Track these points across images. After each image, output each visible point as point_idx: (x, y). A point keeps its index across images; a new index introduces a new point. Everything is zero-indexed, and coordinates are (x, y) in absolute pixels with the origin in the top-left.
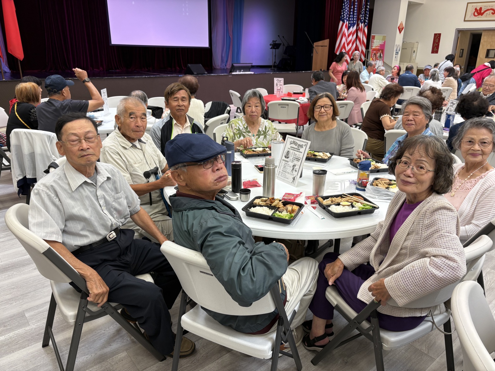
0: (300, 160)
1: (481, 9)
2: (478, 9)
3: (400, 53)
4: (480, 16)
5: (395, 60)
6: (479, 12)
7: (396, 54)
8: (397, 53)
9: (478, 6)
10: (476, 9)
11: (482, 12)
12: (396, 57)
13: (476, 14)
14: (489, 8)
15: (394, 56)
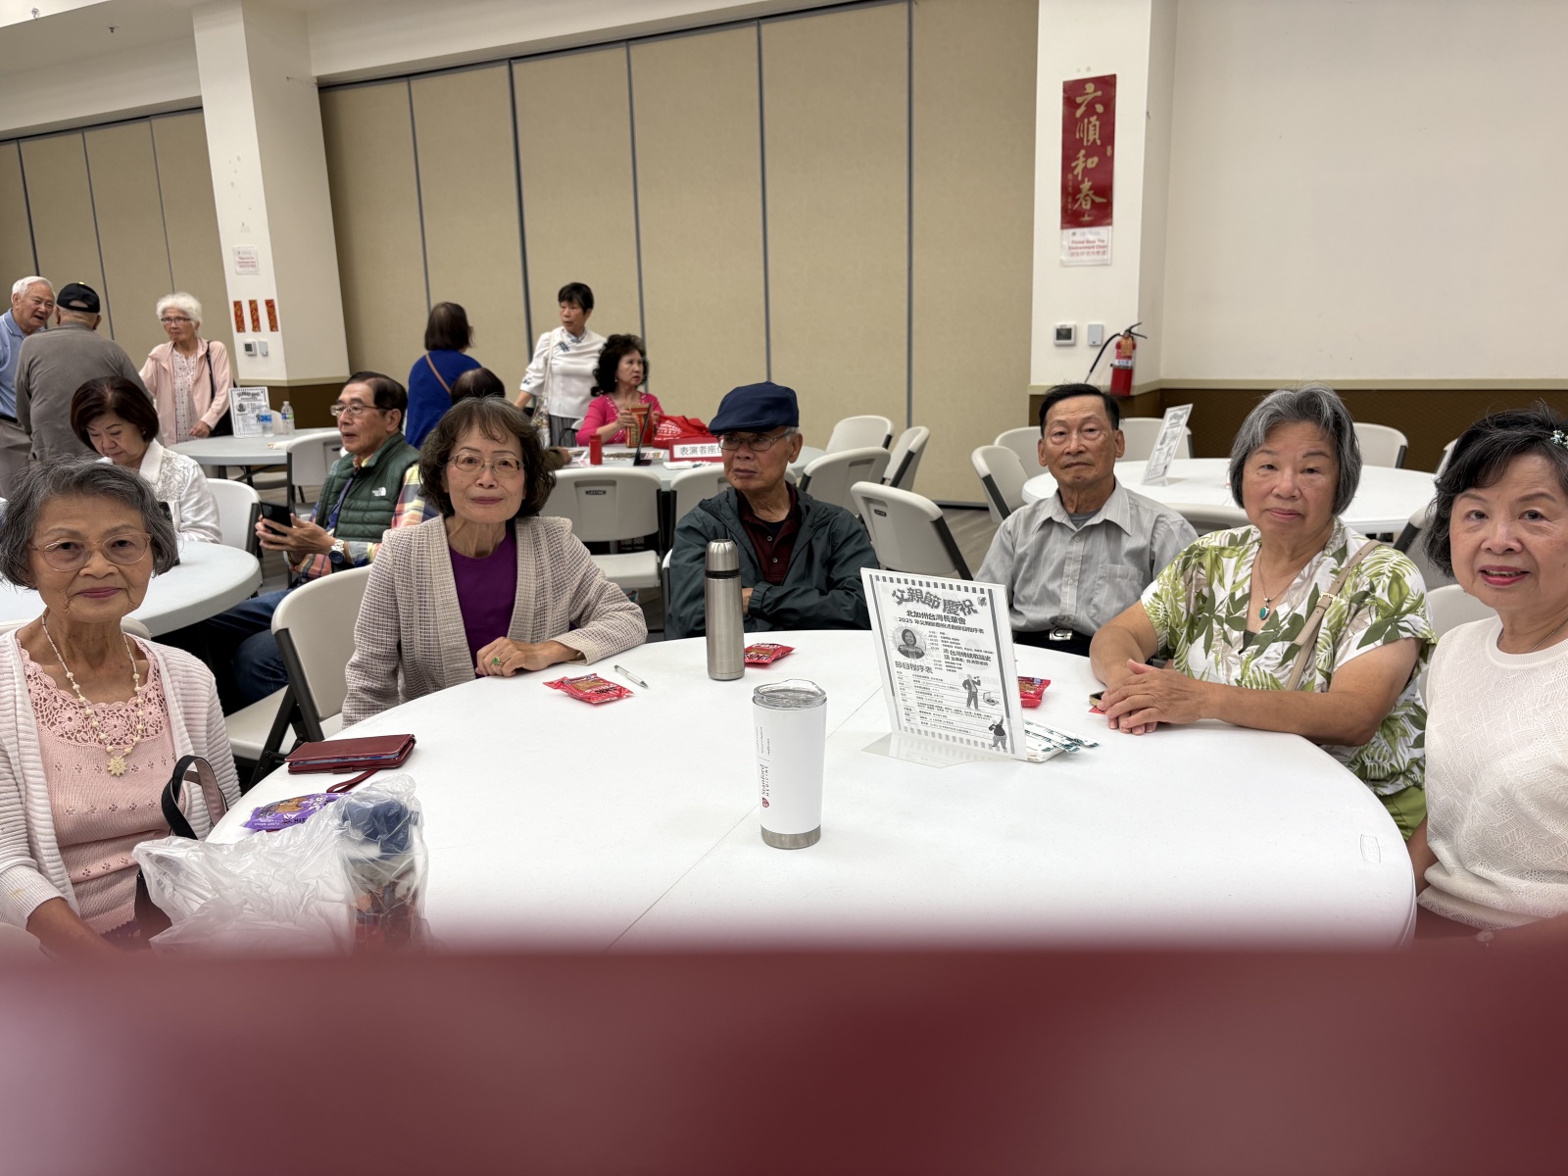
0: (988, 658)
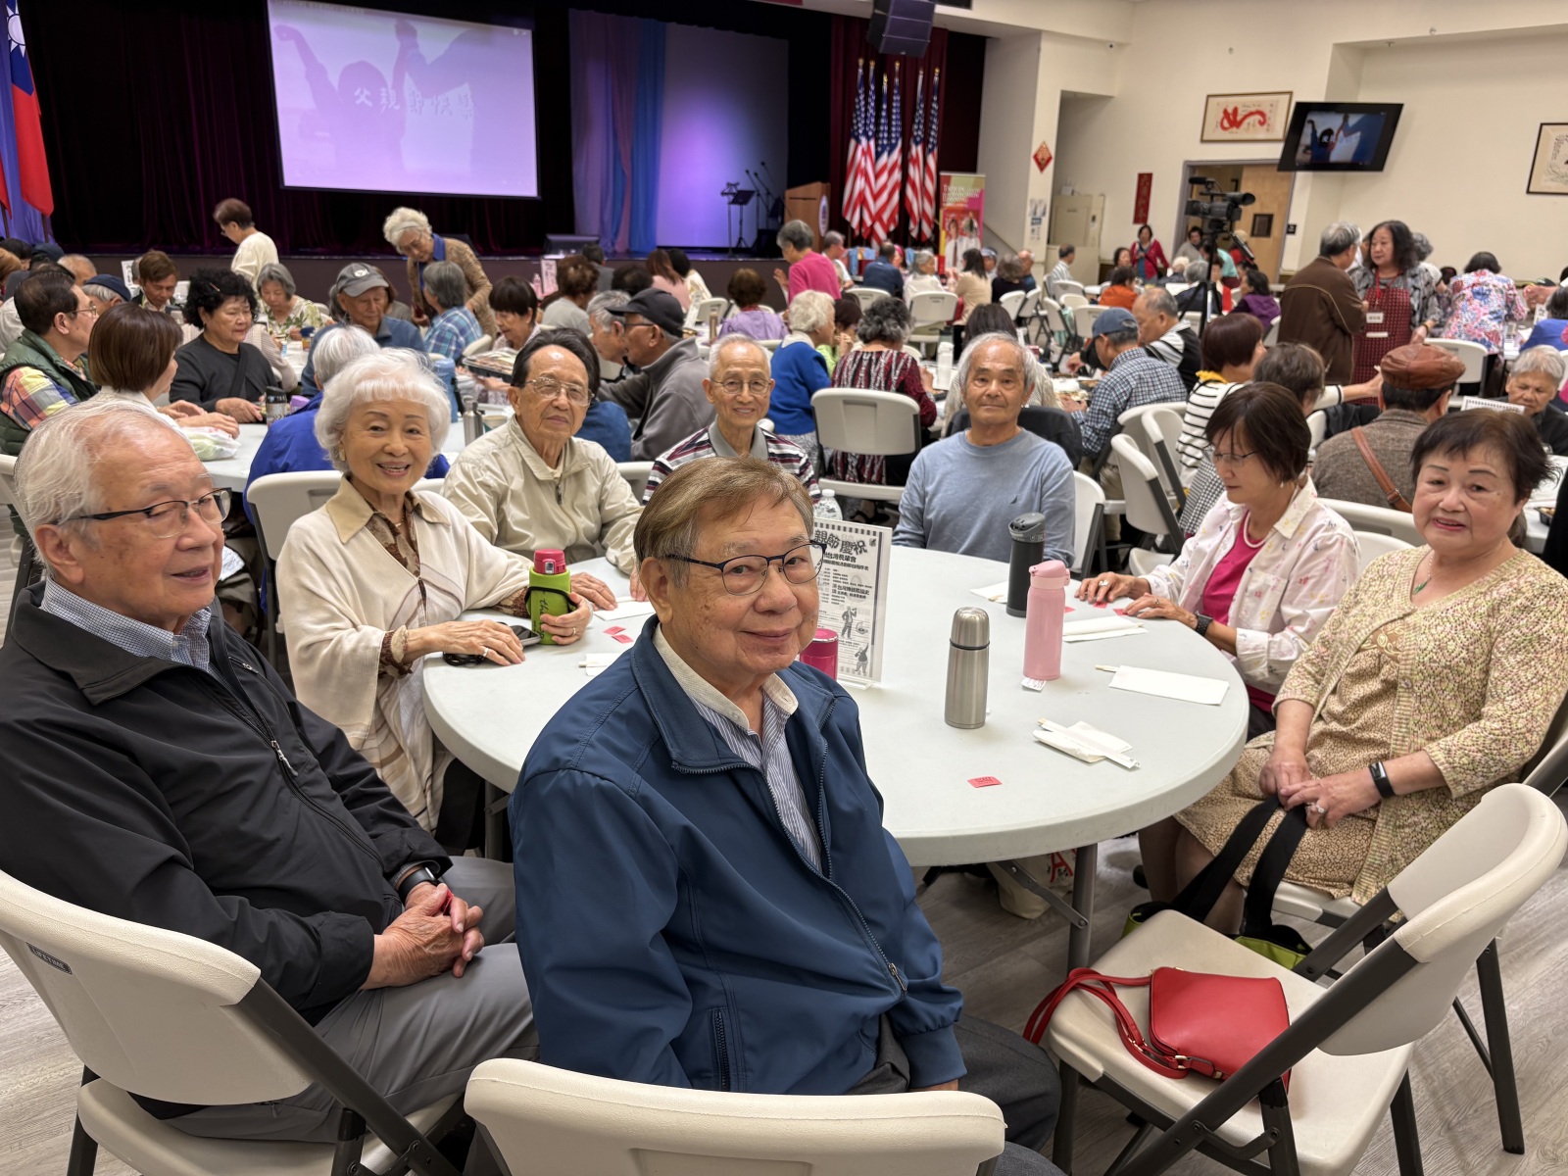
1: (1235, 110)
2: (1230, 111)
3: (1045, 220)
4: (1234, 129)
5: (1032, 238)
6: (1232, 119)
7: (1033, 224)
8: (1036, 221)
9: (1230, 104)
10: (1225, 112)
11: (1239, 118)
12: (1033, 231)
13: (1226, 124)
14: (1253, 109)
15: (1028, 227)
